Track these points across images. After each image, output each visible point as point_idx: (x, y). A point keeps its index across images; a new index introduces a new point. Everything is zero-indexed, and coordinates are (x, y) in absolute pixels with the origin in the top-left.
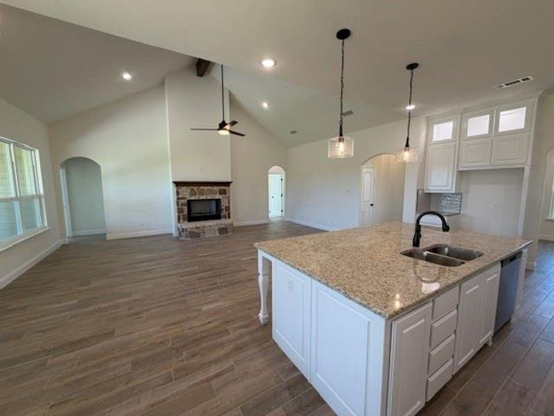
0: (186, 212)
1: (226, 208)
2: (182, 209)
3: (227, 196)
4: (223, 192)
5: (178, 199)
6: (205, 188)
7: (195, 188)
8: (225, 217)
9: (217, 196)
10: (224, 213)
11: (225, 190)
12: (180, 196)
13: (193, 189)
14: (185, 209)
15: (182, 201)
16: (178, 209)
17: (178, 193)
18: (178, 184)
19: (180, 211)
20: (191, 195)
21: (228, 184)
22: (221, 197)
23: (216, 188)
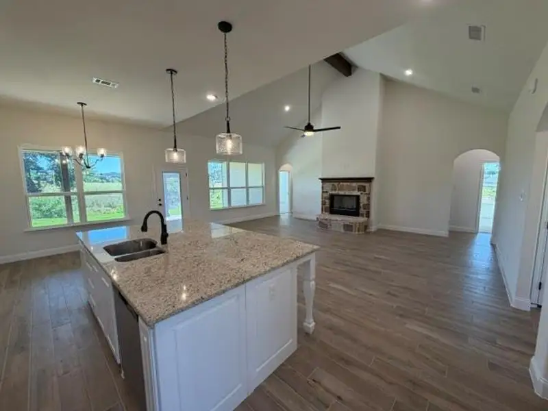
0: (328, 205)
1: (364, 205)
2: (325, 203)
3: (367, 192)
4: (362, 189)
5: (323, 192)
6: (345, 184)
7: (336, 184)
8: (362, 215)
9: (356, 193)
10: (362, 211)
11: (364, 187)
12: (324, 190)
13: (333, 185)
14: (327, 201)
15: (325, 195)
16: (322, 201)
17: (323, 188)
18: (324, 180)
19: (323, 203)
20: (332, 190)
21: (369, 180)
22: (359, 193)
23: (354, 184)
